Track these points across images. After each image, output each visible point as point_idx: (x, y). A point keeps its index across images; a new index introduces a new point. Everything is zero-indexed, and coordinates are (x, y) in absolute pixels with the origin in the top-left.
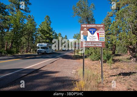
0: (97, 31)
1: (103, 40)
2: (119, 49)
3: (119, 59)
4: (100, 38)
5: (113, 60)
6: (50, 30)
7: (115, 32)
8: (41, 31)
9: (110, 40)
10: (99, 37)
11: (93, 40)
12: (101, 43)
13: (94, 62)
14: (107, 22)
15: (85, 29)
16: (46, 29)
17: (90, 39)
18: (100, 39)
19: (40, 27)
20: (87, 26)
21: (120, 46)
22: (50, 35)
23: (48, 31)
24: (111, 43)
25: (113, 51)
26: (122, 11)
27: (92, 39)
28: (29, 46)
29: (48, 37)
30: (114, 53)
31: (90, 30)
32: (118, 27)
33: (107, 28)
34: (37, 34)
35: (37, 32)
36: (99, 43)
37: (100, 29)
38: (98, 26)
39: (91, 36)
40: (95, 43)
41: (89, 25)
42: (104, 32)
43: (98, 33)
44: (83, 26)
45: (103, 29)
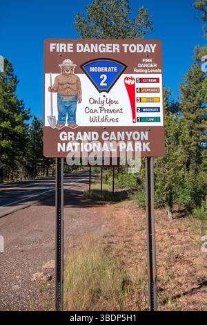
0: (123, 76)
1: (157, 119)
4: (141, 110)
6: (16, 108)
10: (138, 105)
11: (105, 119)
12: (145, 136)
15: (68, 62)
17: (93, 115)
18: (138, 115)
20: (75, 48)
22: (14, 124)
23: (7, 111)
27: (103, 114)
29: (6, 131)
31: (92, 69)
33: (196, 102)
36: (136, 136)
37: (142, 66)
38: (133, 48)
39: (95, 102)
40: (119, 133)
41: (87, 45)
42: (158, 80)
43: (133, 83)
44: (55, 50)
45: (155, 65)
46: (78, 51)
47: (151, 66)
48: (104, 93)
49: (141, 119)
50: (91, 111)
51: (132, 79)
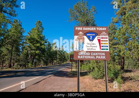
0: (97, 37)
1: (107, 49)
2: (129, 63)
3: (130, 76)
5: (122, 78)
6: (42, 38)
7: (122, 40)
8: (29, 40)
9: (116, 51)
10: (101, 45)
11: (92, 49)
12: (104, 54)
13: (97, 81)
14: (112, 30)
15: (81, 33)
16: (36, 37)
17: (88, 48)
18: (102, 48)
19: (29, 35)
20: (83, 29)
21: (130, 59)
22: (41, 45)
23: (39, 40)
24: (118, 56)
25: (121, 65)
26: (129, 15)
27: (91, 47)
28: (11, 58)
29: (38, 47)
30: (122, 68)
31: (88, 35)
32: (126, 34)
33: (112, 37)
34: (24, 43)
35: (25, 41)
36: (101, 54)
37: (102, 34)
38: (99, 29)
39: (89, 44)
40: (96, 53)
41: (86, 28)
42: (107, 38)
43: (100, 39)
44: (77, 29)
45: (106, 34)
46: (84, 29)
47: (105, 34)
48: (91, 41)
49: (103, 49)
50: (88, 47)
51: (99, 38)
